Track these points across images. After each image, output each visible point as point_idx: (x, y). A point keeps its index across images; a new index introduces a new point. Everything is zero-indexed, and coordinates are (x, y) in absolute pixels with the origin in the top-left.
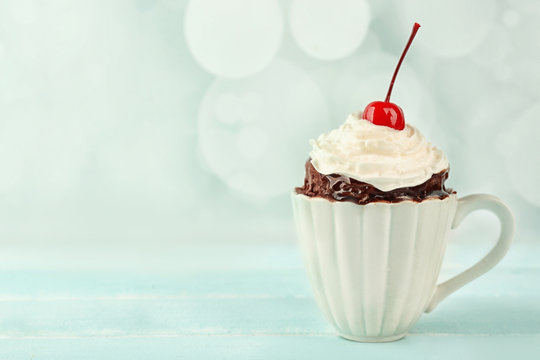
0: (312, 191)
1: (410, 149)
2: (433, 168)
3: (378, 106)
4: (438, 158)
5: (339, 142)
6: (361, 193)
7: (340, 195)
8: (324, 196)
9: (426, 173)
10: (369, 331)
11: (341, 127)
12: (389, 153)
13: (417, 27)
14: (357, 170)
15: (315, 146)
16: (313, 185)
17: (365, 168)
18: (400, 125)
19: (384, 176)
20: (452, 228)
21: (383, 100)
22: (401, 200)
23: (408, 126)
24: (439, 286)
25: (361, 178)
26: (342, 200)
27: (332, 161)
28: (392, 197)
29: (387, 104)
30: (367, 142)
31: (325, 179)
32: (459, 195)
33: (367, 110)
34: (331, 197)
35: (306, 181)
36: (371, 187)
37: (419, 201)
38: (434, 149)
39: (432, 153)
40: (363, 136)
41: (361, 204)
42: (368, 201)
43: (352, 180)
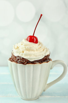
0: (13, 60)
1: (39, 49)
2: (45, 54)
3: (31, 37)
4: (47, 51)
5: (20, 46)
6: (24, 62)
8: (15, 62)
9: (43, 56)
10: (28, 98)
11: (21, 42)
12: (33, 50)
13: (41, 15)
14: (24, 55)
15: (13, 48)
17: (26, 55)
18: (37, 42)
19: (31, 57)
20: (51, 69)
21: (32, 35)
22: (36, 63)
23: (39, 42)
24: (47, 84)
25: (25, 57)
26: (20, 63)
27: (17, 52)
28: (33, 63)
30: (27, 47)
31: (15, 57)
32: (53, 60)
33: (28, 38)
34: (17, 62)
35: (12, 57)
36: (27, 60)
37: (41, 63)
38: (46, 48)
39: (45, 49)
40: (26, 45)
41: (25, 64)
42: (26, 64)
43: (23, 58)
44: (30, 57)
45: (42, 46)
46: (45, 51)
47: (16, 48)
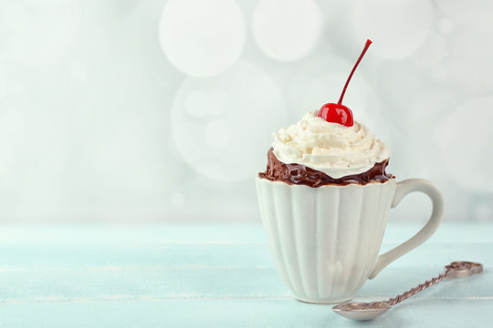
0: (273, 175)
1: (357, 141)
2: (378, 158)
3: (331, 107)
4: (382, 148)
5: (297, 134)
6: (313, 178)
7: (296, 179)
8: (284, 180)
9: (370, 162)
11: (299, 123)
12: (339, 145)
13: (369, 43)
14: (312, 160)
15: (276, 139)
16: (274, 171)
17: (319, 159)
18: (349, 123)
19: (335, 167)
20: (392, 207)
21: (336, 102)
22: (349, 183)
23: (357, 123)
24: (381, 256)
25: (315, 167)
26: (298, 184)
27: (290, 152)
28: (342, 182)
29: (339, 105)
30: (320, 135)
31: (284, 166)
32: (397, 180)
33: (322, 110)
34: (289, 181)
35: (268, 168)
36: (323, 174)
37: (363, 184)
38: (378, 141)
39: (377, 144)
40: (317, 131)
41: (315, 187)
42: (320, 184)
43: (308, 169)
44: (332, 164)
45: (366, 134)
46: (376, 147)
47: (286, 141)
